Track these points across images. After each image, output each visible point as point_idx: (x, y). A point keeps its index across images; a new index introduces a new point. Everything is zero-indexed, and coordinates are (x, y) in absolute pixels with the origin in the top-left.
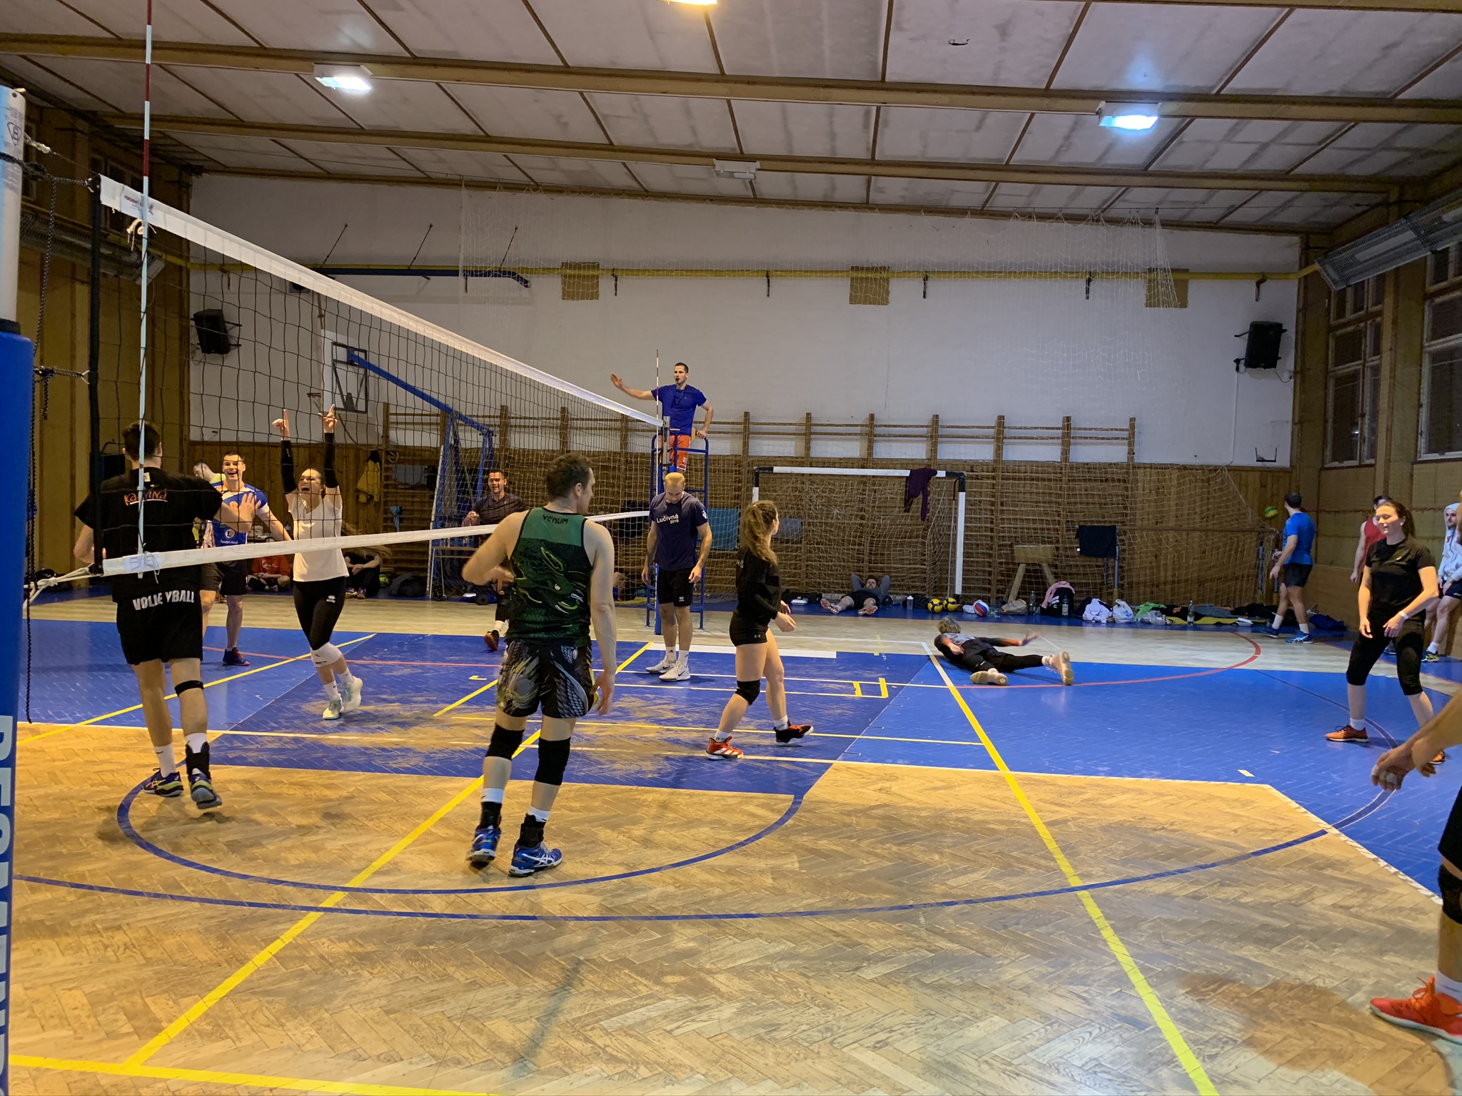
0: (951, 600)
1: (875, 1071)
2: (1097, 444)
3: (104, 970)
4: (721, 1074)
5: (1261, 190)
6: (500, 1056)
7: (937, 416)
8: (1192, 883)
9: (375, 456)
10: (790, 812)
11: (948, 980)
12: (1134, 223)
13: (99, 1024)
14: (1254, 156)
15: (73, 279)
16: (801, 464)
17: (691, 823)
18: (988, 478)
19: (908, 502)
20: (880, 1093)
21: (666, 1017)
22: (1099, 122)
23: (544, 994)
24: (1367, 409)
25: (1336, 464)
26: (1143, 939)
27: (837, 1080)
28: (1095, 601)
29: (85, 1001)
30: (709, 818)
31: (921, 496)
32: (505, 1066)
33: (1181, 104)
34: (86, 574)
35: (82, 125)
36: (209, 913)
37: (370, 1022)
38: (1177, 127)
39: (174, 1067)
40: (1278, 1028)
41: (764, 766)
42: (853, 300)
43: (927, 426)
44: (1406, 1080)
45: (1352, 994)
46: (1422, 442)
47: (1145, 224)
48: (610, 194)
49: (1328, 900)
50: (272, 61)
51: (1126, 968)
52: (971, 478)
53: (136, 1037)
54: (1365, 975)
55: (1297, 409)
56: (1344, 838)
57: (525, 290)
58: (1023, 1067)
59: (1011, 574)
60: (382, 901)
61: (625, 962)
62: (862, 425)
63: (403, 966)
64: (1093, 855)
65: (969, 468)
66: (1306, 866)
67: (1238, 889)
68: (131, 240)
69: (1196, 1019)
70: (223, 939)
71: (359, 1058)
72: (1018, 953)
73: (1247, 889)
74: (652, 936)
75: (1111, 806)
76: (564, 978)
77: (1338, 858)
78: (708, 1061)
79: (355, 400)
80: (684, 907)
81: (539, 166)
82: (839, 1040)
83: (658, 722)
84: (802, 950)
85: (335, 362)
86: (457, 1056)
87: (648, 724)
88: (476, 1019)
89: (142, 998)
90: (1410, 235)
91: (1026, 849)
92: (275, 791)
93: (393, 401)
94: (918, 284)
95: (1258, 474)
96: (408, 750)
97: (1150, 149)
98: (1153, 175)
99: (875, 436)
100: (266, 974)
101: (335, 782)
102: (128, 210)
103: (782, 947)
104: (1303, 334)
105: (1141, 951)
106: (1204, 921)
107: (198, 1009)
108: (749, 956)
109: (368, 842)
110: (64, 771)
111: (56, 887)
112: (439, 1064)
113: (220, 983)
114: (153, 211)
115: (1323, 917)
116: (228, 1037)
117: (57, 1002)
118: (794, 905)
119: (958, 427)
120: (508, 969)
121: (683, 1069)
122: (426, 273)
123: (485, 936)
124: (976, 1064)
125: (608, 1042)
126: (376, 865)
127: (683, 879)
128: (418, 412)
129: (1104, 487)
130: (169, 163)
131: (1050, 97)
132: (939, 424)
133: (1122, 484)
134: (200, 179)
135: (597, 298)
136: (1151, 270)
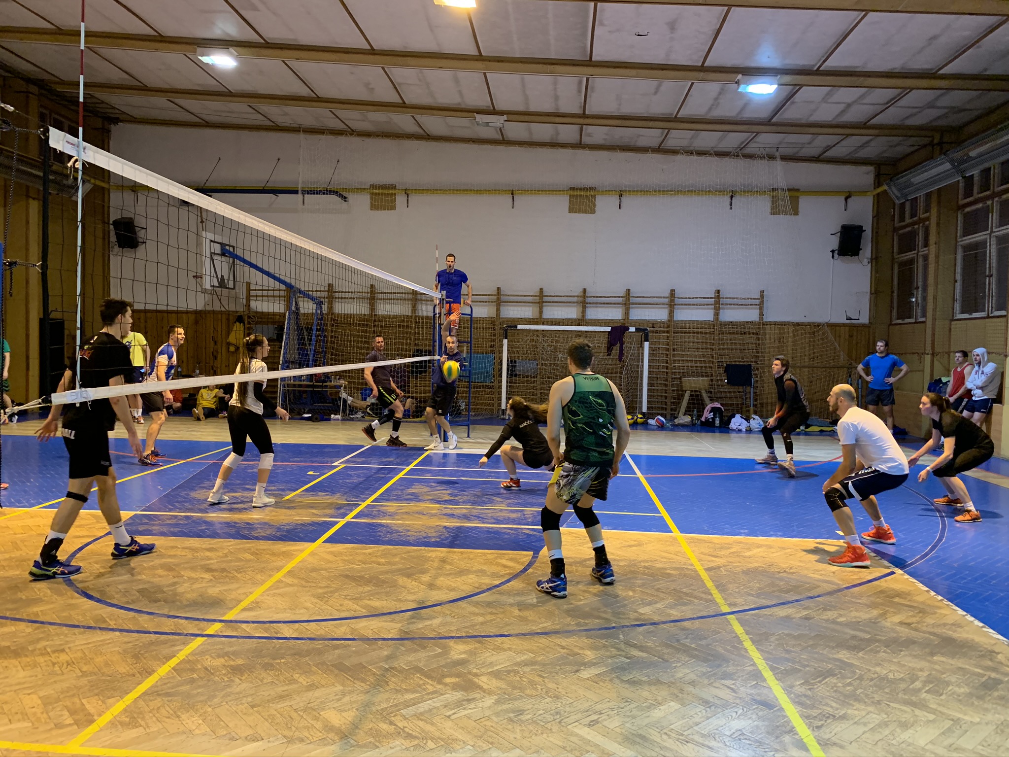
0: (640, 416)
1: (590, 741)
2: (738, 308)
3: (52, 680)
4: (484, 745)
5: (848, 135)
6: (331, 735)
7: (629, 290)
8: (804, 609)
9: (240, 319)
10: (530, 565)
11: (639, 677)
12: (762, 157)
13: (50, 718)
14: (843, 112)
15: (28, 196)
16: (536, 323)
17: (462, 572)
18: (664, 332)
19: (609, 349)
20: (593, 755)
21: (445, 706)
22: (738, 88)
23: (362, 692)
24: (920, 284)
25: (900, 321)
26: (772, 647)
27: (564, 748)
28: (738, 416)
29: (39, 702)
30: (474, 569)
31: (618, 345)
32: (334, 742)
33: (793, 76)
34: (40, 404)
35: (34, 89)
36: (126, 640)
37: (240, 713)
38: (791, 92)
39: (103, 747)
40: (863, 707)
41: (513, 532)
42: (571, 210)
43: (622, 297)
44: (950, 741)
45: (913, 683)
46: (957, 306)
47: (770, 158)
48: (403, 137)
49: (897, 619)
50: (167, 45)
51: (760, 668)
52: (653, 332)
53: (75, 727)
54: (921, 670)
55: (873, 285)
56: (906, 576)
57: (344, 204)
58: (691, 736)
59: (680, 397)
60: (248, 629)
61: (418, 669)
62: (578, 296)
63: (264, 675)
64: (737, 590)
65: (651, 325)
66: (881, 596)
67: (835, 612)
68: (71, 170)
69: (808, 702)
70: (136, 657)
71: (233, 739)
72: (687, 659)
73: (842, 612)
74: (435, 650)
75: (750, 557)
76: (375, 680)
77: (902, 590)
78: (475, 736)
79: (226, 281)
80: (457, 630)
81: (354, 118)
82: (565, 720)
83: (439, 502)
84: (539, 659)
85: (211, 253)
86: (301, 736)
87: (432, 504)
88: (314, 710)
89: (80, 700)
90: (948, 166)
91: (692, 587)
92: (172, 554)
93: (253, 281)
94: (615, 200)
95: (847, 328)
96: (266, 523)
97: (772, 107)
98: (773, 125)
99: (587, 303)
100: (167, 681)
101: (214, 546)
102: (68, 150)
103: (525, 657)
104: (877, 232)
105: (771, 656)
106: (813, 635)
107: (119, 707)
108: (503, 663)
109: (238, 588)
110: (23, 541)
111: (18, 623)
112: (289, 742)
113: (135, 688)
114: (86, 151)
115: (893, 630)
116: (141, 726)
117: (20, 703)
118: (534, 628)
119: (643, 297)
120: (336, 675)
121: (458, 742)
122: (275, 192)
123: (320, 652)
124: (659, 735)
125: (406, 725)
126: (243, 604)
127: (457, 611)
128: (272, 288)
129: (743, 338)
130: (96, 116)
131: (704, 72)
132: (631, 295)
133: (755, 336)
134: (117, 127)
135: (394, 209)
136: (774, 189)
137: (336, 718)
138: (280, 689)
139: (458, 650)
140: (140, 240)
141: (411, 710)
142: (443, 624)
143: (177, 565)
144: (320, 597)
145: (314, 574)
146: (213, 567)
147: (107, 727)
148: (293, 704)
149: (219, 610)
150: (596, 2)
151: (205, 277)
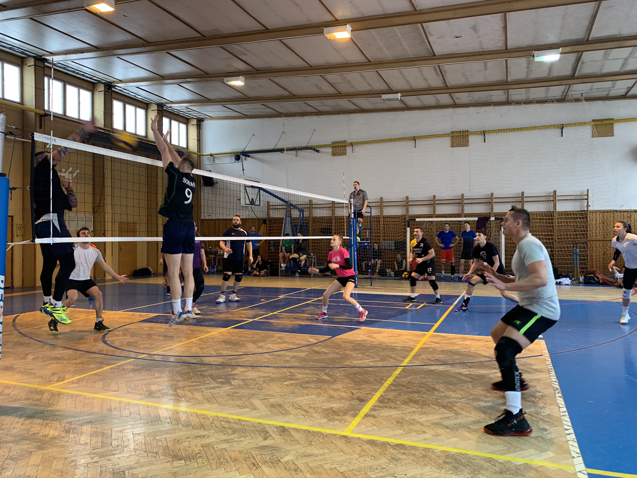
1: (254, 404)
2: (571, 202)
3: (63, 368)
4: (205, 401)
6: (146, 393)
7: (492, 194)
10: (322, 341)
11: (312, 386)
13: (49, 379)
16: (432, 217)
17: (283, 343)
21: (206, 388)
22: (535, 59)
23: (177, 381)
27: (238, 405)
30: (292, 341)
32: (145, 395)
33: (571, 47)
34: (29, 242)
36: (104, 358)
37: (120, 383)
38: (577, 57)
39: (59, 388)
42: (452, 146)
43: (489, 198)
51: (382, 387)
53: (56, 382)
56: (548, 358)
57: (318, 154)
60: (156, 357)
61: (211, 376)
62: (458, 199)
63: (144, 372)
70: (101, 363)
71: (107, 390)
72: (348, 381)
74: (228, 370)
76: (187, 378)
78: (205, 398)
79: (255, 201)
80: (249, 363)
81: (318, 105)
84: (273, 376)
85: (246, 187)
86: (134, 392)
87: (307, 314)
88: (150, 384)
91: (399, 355)
92: (156, 330)
93: (270, 201)
94: (482, 137)
96: (213, 320)
97: (570, 67)
99: (464, 204)
100: (104, 371)
101: (179, 328)
102: (45, 141)
103: (268, 375)
107: (78, 377)
108: (253, 376)
109: (169, 343)
111: (70, 350)
112: (128, 393)
113: (90, 372)
114: (55, 140)
116: (79, 383)
118: (287, 365)
119: (503, 198)
120: (173, 375)
121: (195, 399)
122: (280, 150)
124: (289, 405)
125: (181, 392)
126: (165, 349)
127: (259, 357)
128: (279, 204)
129: (576, 222)
130: (193, 118)
131: (508, 52)
132: (494, 197)
133: (585, 220)
134: (204, 123)
135: (345, 154)
136: (593, 121)
137: (154, 388)
138: (143, 377)
139: (239, 370)
140: (215, 182)
141: (189, 388)
142: (244, 361)
143: (154, 334)
144: (201, 349)
145: (210, 340)
146: (168, 335)
147: (67, 383)
148: (144, 382)
149: (152, 350)
150: (421, 23)
151: (242, 199)
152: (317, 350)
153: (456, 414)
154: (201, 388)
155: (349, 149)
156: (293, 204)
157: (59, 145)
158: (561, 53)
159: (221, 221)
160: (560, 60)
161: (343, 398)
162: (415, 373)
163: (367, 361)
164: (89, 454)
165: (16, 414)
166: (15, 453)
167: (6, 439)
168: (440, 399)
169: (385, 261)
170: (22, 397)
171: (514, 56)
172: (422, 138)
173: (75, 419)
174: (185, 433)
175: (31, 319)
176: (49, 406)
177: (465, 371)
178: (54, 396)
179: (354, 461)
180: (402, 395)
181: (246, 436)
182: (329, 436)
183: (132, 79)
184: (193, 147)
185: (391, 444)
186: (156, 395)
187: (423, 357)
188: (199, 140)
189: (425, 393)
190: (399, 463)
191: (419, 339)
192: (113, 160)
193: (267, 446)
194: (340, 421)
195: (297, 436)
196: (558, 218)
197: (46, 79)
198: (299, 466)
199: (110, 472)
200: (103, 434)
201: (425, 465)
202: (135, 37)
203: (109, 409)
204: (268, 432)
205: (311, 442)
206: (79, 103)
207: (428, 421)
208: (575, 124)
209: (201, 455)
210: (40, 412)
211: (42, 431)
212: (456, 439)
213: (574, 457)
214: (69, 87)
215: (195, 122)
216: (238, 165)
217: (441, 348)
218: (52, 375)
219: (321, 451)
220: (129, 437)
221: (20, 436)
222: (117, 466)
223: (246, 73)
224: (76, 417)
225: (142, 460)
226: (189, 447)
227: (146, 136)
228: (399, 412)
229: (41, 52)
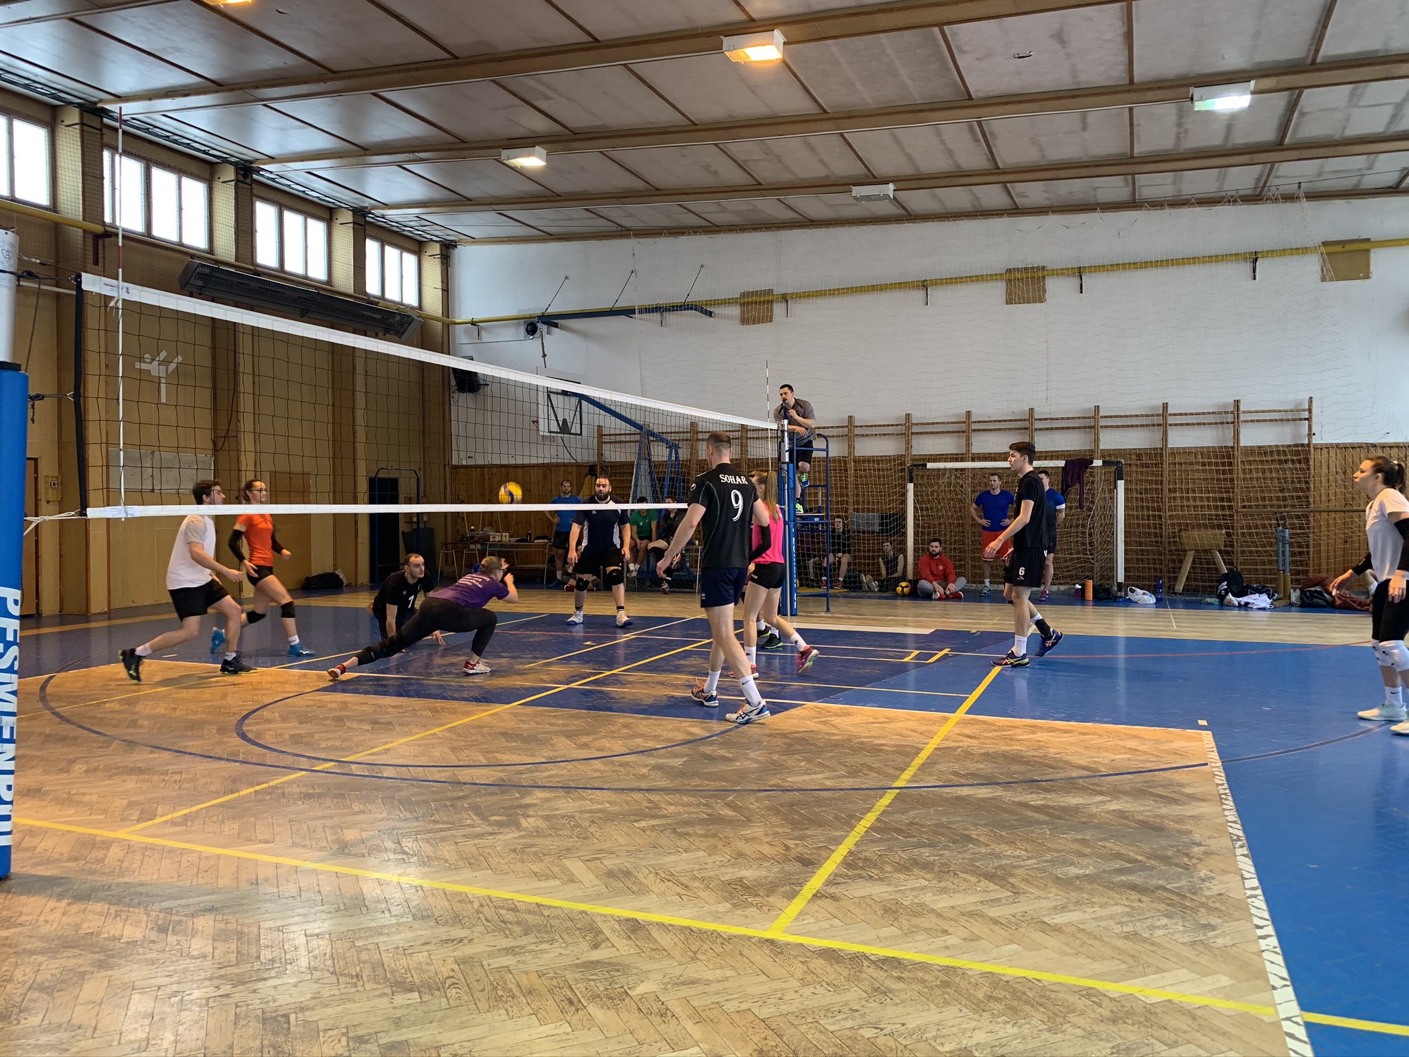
1: (570, 870)
3: (151, 791)
4: (462, 865)
6: (334, 845)
7: (1097, 407)
11: (697, 831)
13: (122, 814)
16: (962, 460)
17: (633, 736)
18: (1155, 466)
21: (465, 836)
22: (1194, 107)
23: (401, 820)
27: (537, 873)
29: (126, 804)
30: (651, 734)
31: (1078, 486)
32: (330, 850)
33: (1275, 78)
36: (240, 769)
37: (275, 825)
38: (1290, 100)
42: (1009, 302)
43: (1089, 418)
50: (471, 151)
51: (853, 834)
52: (1131, 466)
53: (137, 822)
56: (1217, 769)
57: (710, 320)
59: (1182, 561)
61: (476, 808)
62: (1021, 420)
63: (328, 801)
65: (1135, 457)
70: (235, 781)
71: (249, 840)
72: (777, 820)
74: (514, 796)
76: (424, 813)
78: (463, 858)
79: (570, 426)
80: (558, 782)
84: (611, 809)
85: (549, 393)
86: (308, 843)
88: (342, 828)
89: (156, 805)
91: (890, 763)
92: (356, 708)
93: (603, 424)
94: (1073, 281)
96: (480, 687)
97: (1274, 124)
98: (1289, 149)
99: (1037, 429)
100: (240, 799)
101: (403, 704)
102: (107, 292)
107: (183, 812)
108: (568, 810)
109: (384, 737)
111: (165, 752)
112: (293, 847)
113: (208, 802)
114: (128, 290)
116: (187, 825)
117: (110, 804)
118: (643, 785)
120: (392, 806)
122: (627, 312)
123: (399, 789)
124: (647, 873)
127: (580, 767)
128: (623, 432)
129: (1284, 470)
130: (431, 240)
131: (1136, 91)
132: (1101, 414)
133: (1303, 466)
134: (456, 250)
135: (771, 321)
136: (1325, 244)
138: (327, 812)
139: (537, 796)
140: (482, 382)
143: (348, 717)
144: (453, 749)
145: (473, 731)
146: (381, 721)
147: (161, 823)
148: (328, 822)
149: (346, 753)
150: (940, 25)
151: (541, 421)
152: (708, 752)
153: (1015, 893)
154: (455, 836)
155: (778, 309)
156: (656, 431)
157: (138, 300)
158: (1253, 93)
159: (494, 470)
160: (1251, 106)
161: (763, 858)
162: (923, 802)
163: (819, 776)
164: (211, 979)
165: (49, 892)
166: (49, 977)
167: (28, 947)
168: (979, 860)
169: (859, 557)
170: (62, 854)
171: (1149, 99)
172: (942, 284)
173: (179, 902)
174: (420, 933)
175: (80, 684)
176: (122, 874)
177: (1035, 799)
178: (132, 852)
179: (790, 995)
180: (896, 852)
181: (553, 941)
182: (736, 940)
183: (298, 153)
184: (433, 304)
185: (872, 958)
186: (355, 850)
187: (943, 767)
188: (446, 289)
189: (946, 848)
190: (888, 1000)
191: (934, 728)
192: (256, 333)
193: (598, 962)
194: (760, 907)
195: (664, 940)
196: (1243, 462)
197: (106, 155)
198: (669, 1004)
199: (256, 1017)
200: (240, 935)
201: (946, 1002)
202: (303, 60)
203: (254, 881)
204: (601, 932)
205: (695, 953)
206: (180, 209)
207: (953, 907)
208: (1283, 252)
209: (453, 980)
210: (103, 886)
211: (106, 929)
212: (1014, 947)
213: (1274, 988)
214: (156, 173)
215: (436, 249)
216: (533, 344)
217: (982, 748)
218: (127, 806)
219: (718, 974)
220: (296, 942)
221: (59, 939)
222: (271, 1004)
223: (550, 139)
224: (181, 898)
225: (326, 992)
226: (428, 964)
227: (329, 281)
228: (890, 889)
229: (94, 95)
